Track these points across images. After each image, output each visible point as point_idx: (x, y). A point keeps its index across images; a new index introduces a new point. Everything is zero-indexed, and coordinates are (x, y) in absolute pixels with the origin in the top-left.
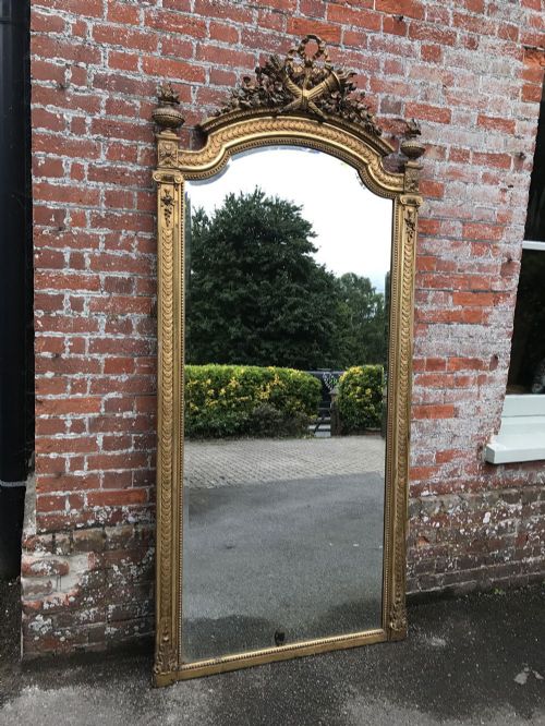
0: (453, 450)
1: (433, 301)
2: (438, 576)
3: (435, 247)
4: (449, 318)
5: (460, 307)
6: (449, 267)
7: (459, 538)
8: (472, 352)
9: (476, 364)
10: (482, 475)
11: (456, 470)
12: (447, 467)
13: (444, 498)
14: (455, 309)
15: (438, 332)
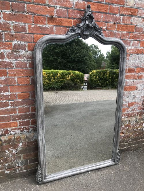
0: (134, 102)
1: (133, 45)
2: (126, 144)
4: (138, 52)
5: (142, 48)
12: (132, 108)
13: (130, 119)
15: (133, 58)
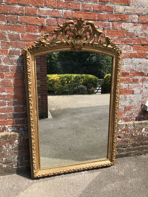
0: (131, 106)
2: (124, 149)
3: (126, 26)
4: (131, 56)
6: (131, 35)
7: (132, 137)
8: (140, 69)
9: (142, 74)
10: (143, 115)
11: (132, 113)
13: (127, 123)
14: (134, 52)
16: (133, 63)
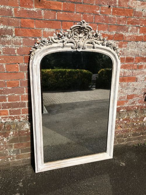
0: (134, 95)
1: (131, 31)
2: (124, 139)
4: (137, 39)
5: (142, 34)
7: (134, 126)
11: (134, 102)
12: (131, 101)
13: (129, 112)
15: (132, 45)
16: (139, 47)
